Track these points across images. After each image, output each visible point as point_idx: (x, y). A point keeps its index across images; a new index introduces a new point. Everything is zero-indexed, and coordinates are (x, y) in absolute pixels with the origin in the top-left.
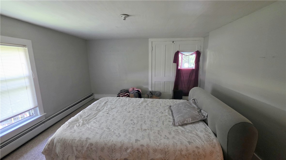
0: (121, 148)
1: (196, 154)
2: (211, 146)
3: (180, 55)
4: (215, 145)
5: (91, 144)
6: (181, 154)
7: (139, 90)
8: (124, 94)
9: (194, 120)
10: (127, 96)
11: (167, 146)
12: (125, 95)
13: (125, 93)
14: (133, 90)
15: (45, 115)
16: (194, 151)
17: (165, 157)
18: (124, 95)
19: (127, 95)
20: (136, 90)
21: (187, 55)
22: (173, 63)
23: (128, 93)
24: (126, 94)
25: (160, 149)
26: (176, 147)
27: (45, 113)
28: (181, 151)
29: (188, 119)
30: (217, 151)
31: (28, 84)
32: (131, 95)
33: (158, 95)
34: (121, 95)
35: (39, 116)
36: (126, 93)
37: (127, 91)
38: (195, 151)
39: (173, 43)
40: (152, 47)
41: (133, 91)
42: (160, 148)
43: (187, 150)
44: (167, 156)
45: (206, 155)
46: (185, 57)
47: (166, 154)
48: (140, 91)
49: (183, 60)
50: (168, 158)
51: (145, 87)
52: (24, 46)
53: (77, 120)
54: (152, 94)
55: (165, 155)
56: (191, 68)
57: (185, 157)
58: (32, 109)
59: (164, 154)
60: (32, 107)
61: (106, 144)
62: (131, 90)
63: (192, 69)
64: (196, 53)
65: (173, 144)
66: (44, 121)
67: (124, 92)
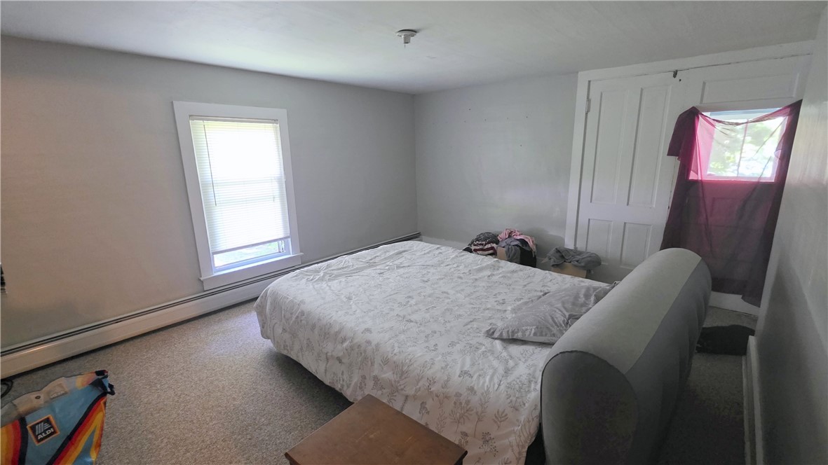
0: (337, 333)
1: (461, 403)
2: (509, 400)
3: (701, 127)
4: (524, 404)
5: (302, 313)
6: (429, 388)
7: (527, 240)
8: (482, 245)
9: (541, 335)
10: (491, 252)
11: (410, 361)
12: (486, 247)
13: (486, 244)
14: (510, 236)
15: (301, 257)
16: (458, 395)
17: (398, 382)
18: (481, 247)
19: (492, 248)
20: (519, 237)
21: (737, 124)
22: (668, 155)
23: (494, 245)
24: (489, 246)
25: (395, 362)
26: (426, 369)
27: (302, 253)
28: (432, 381)
29: (529, 328)
30: (518, 420)
31: (277, 192)
32: (501, 250)
33: (583, 264)
34: (475, 245)
35: (292, 256)
36: (489, 243)
37: (494, 239)
38: (461, 395)
39: (675, 76)
40: (589, 100)
41: (509, 241)
42: (395, 358)
43: (445, 385)
44: (401, 382)
45: (483, 414)
46: (728, 132)
47: (402, 375)
48: (531, 244)
49: (714, 144)
50: (402, 387)
51: (553, 232)
52: (275, 121)
53: (317, 271)
54: (562, 257)
55: (400, 377)
56: (756, 178)
57: (435, 398)
58: (281, 239)
59: (399, 375)
60: (282, 236)
61: (319, 320)
62: (502, 236)
63: (756, 180)
64: (788, 110)
65: (426, 362)
66: (297, 267)
67: (485, 240)
